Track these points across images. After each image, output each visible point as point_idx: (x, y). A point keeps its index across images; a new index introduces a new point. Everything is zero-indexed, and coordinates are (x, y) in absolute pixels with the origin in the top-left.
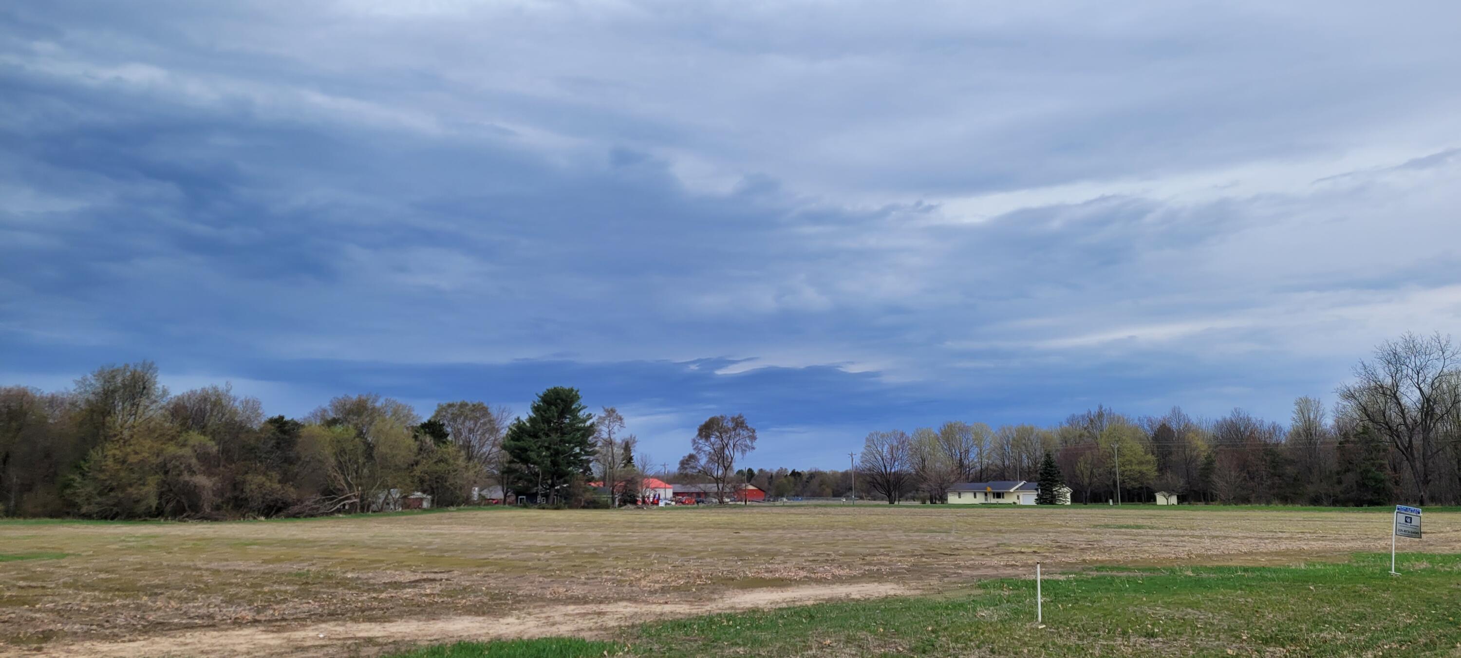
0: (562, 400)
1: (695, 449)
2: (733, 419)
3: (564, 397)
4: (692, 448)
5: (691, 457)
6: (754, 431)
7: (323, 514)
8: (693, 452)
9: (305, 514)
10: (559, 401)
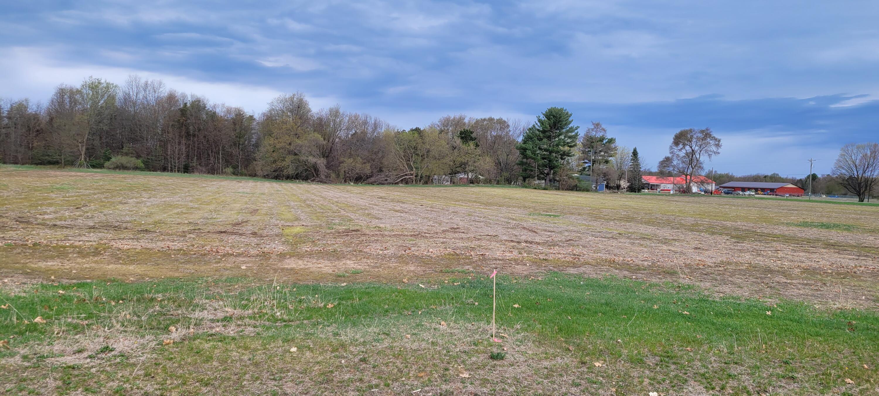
0: (554, 116)
1: (670, 153)
2: (702, 132)
3: (555, 114)
4: (669, 152)
5: (667, 159)
6: (719, 141)
7: (389, 184)
8: (670, 155)
9: (377, 183)
10: (552, 117)
